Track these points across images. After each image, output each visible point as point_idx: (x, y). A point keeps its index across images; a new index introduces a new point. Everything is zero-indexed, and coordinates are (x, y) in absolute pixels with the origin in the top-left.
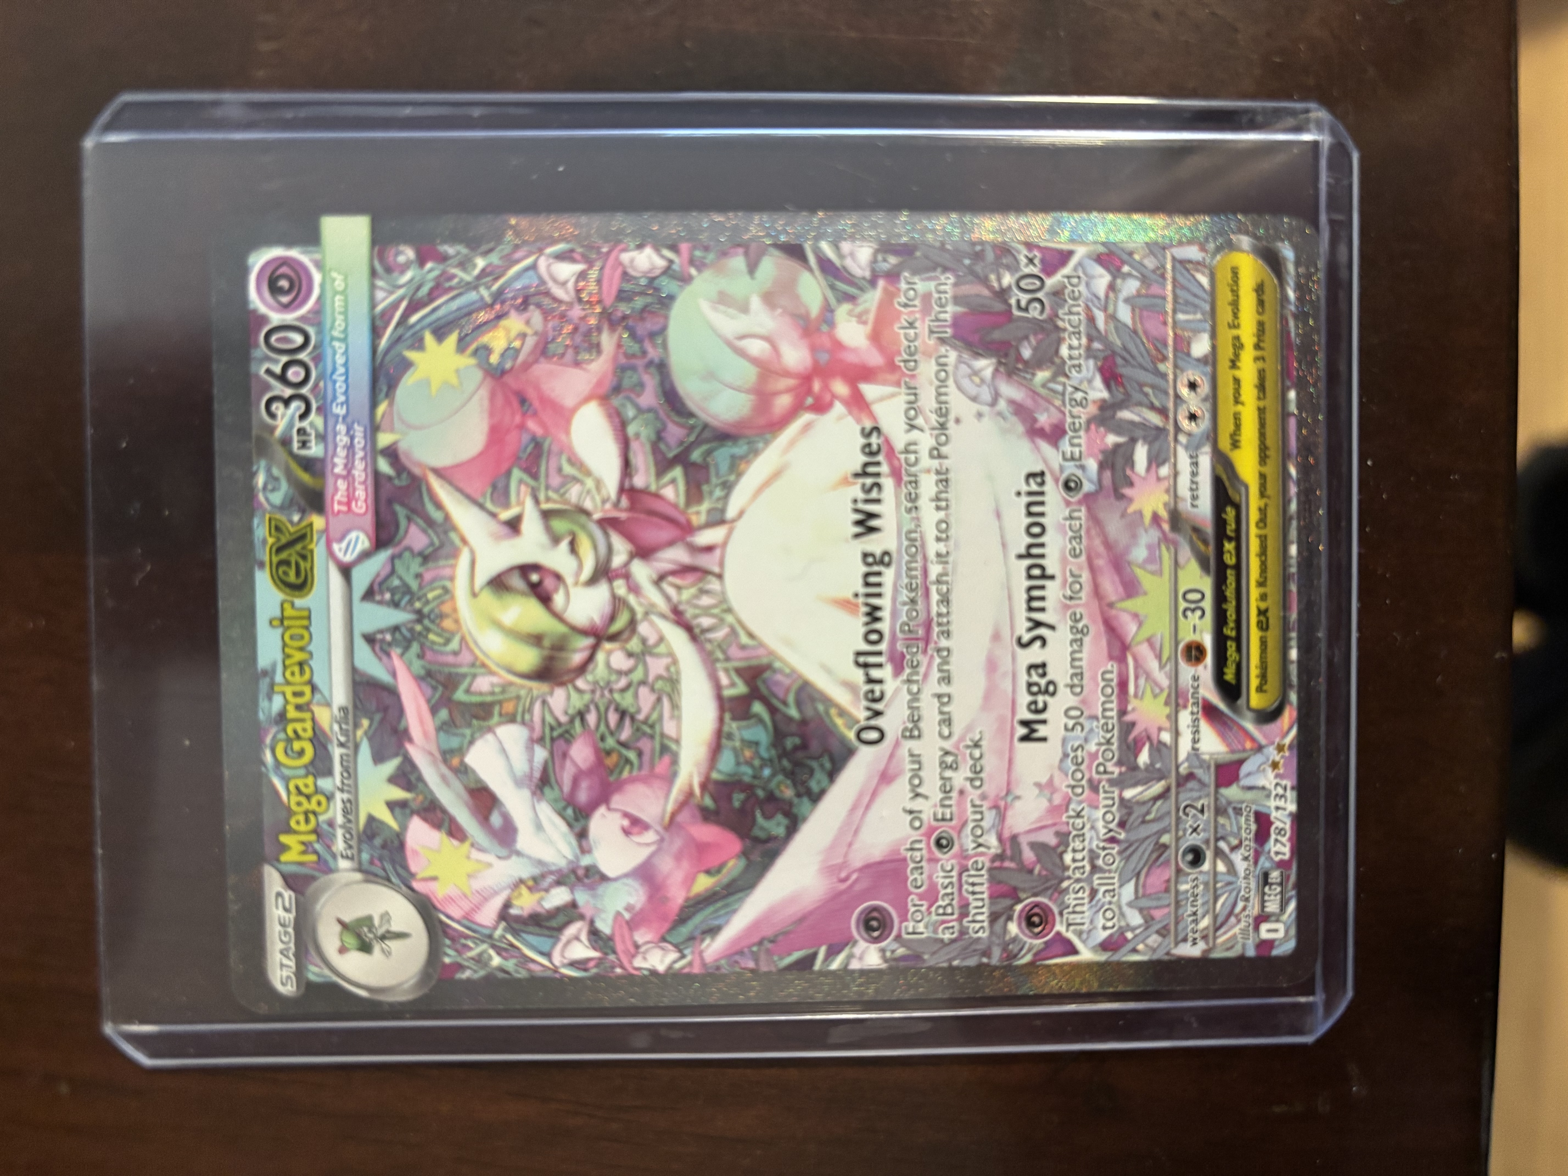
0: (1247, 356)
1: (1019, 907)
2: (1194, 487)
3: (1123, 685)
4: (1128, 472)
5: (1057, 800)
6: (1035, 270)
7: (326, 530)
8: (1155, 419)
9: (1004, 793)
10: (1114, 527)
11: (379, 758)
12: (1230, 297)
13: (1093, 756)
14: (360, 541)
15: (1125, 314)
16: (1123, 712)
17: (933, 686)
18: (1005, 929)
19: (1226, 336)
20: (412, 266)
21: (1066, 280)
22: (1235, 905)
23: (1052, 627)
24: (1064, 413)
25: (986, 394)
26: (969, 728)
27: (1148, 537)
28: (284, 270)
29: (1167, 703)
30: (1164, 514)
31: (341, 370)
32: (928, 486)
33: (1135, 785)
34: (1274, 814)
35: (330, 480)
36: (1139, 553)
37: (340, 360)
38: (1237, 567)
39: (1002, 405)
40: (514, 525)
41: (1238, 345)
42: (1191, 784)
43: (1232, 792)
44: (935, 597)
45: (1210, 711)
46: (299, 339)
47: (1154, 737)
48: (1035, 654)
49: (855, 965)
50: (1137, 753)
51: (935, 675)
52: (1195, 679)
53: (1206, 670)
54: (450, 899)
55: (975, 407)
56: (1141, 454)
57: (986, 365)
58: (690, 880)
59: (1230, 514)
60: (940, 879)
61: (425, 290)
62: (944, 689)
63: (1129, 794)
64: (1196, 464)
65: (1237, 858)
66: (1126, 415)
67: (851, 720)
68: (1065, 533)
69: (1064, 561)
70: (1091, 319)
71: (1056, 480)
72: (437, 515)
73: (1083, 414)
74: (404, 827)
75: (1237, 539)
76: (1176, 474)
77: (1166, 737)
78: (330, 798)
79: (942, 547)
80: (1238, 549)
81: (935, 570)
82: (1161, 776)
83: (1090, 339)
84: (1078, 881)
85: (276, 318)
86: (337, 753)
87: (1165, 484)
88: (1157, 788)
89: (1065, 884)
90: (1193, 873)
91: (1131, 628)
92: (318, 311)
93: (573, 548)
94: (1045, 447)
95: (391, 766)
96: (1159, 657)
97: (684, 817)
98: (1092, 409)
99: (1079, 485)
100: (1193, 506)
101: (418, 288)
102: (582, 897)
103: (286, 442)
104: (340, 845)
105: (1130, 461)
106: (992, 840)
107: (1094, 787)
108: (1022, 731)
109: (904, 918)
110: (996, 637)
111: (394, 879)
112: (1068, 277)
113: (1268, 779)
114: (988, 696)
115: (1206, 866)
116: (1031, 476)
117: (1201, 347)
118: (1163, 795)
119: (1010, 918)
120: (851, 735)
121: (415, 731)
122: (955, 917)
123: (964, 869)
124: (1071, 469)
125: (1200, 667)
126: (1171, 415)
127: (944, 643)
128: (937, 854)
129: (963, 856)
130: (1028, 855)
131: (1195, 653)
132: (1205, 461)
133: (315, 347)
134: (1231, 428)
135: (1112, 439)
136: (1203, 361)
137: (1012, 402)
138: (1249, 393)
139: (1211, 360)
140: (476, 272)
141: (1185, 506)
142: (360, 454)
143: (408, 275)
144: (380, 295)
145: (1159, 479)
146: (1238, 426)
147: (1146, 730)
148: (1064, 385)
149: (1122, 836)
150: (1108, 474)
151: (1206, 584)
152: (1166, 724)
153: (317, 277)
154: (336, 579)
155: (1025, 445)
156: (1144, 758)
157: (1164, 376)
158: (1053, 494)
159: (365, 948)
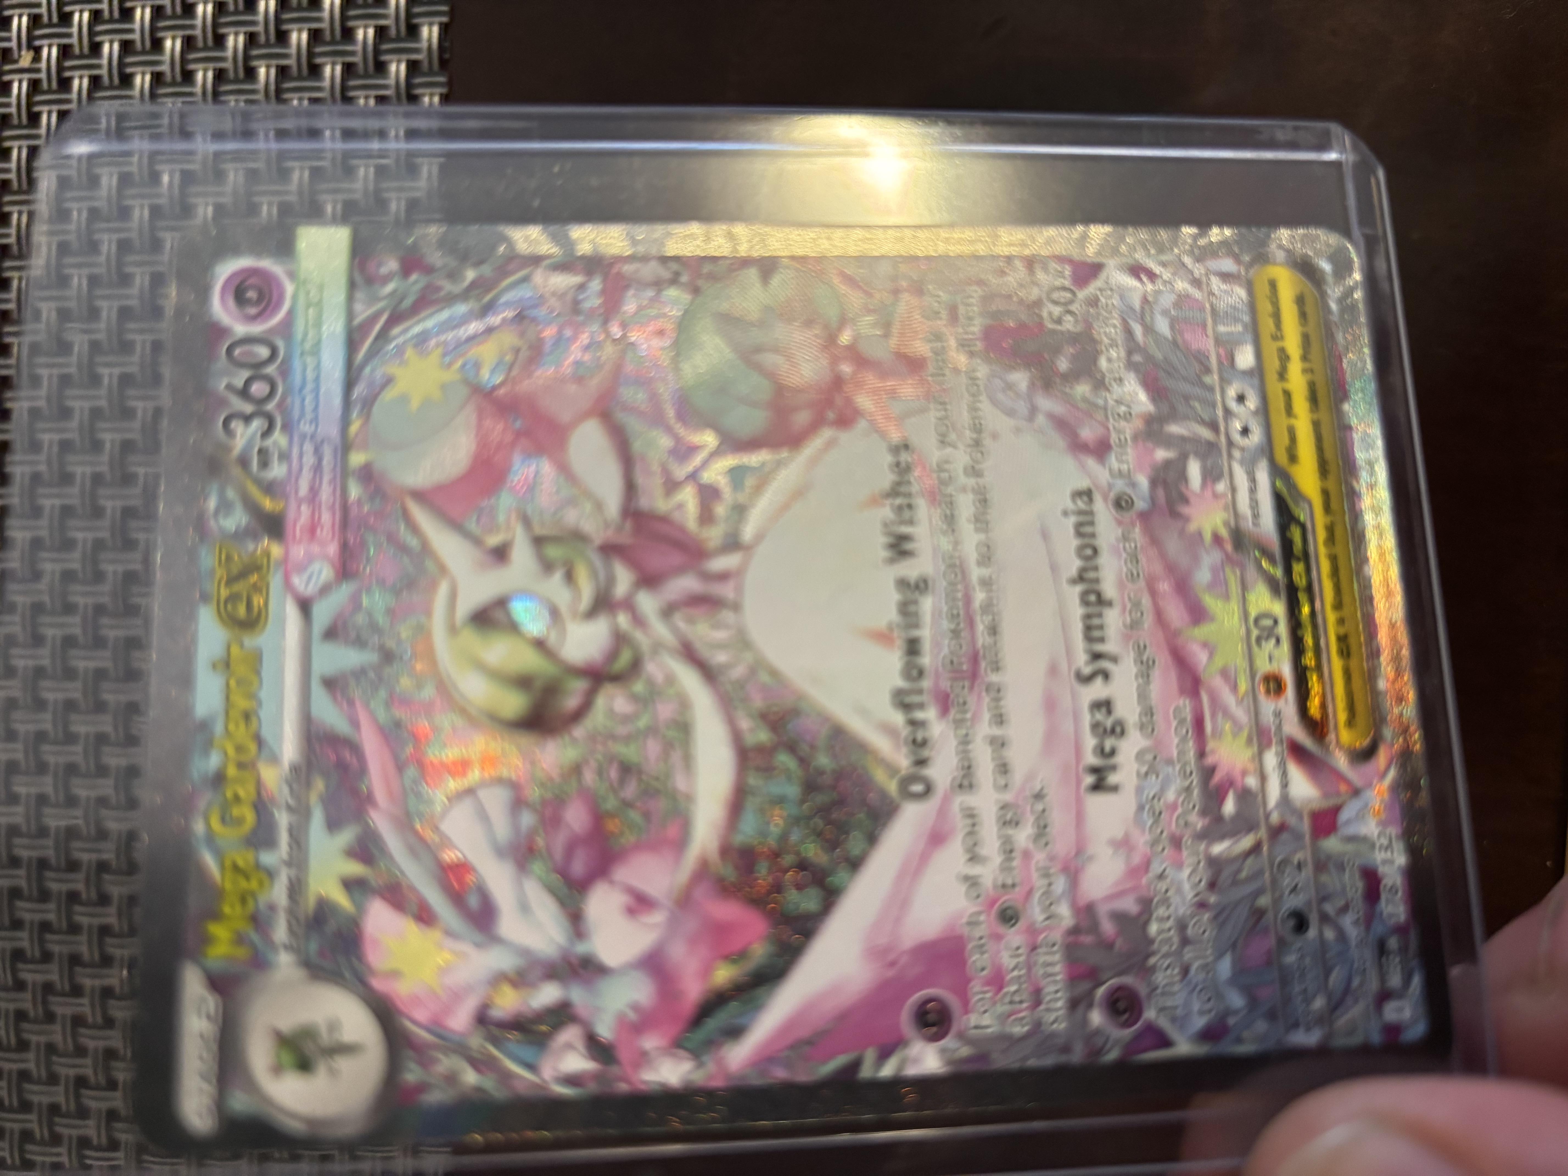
0: (1295, 368)
1: (1101, 991)
2: (1254, 504)
3: (1199, 723)
4: (1183, 489)
5: (1137, 859)
6: (1067, 283)
7: (285, 560)
8: (1205, 433)
9: (1073, 853)
10: (1173, 546)
11: (333, 825)
12: (1269, 308)
13: (1173, 807)
14: (323, 572)
15: (1163, 326)
16: (1201, 754)
17: (984, 728)
18: (1085, 1022)
19: (1270, 349)
20: (396, 278)
21: (1098, 293)
22: (1349, 980)
23: (1114, 659)
24: (1108, 429)
25: (1022, 407)
26: (1030, 777)
27: (1210, 559)
28: (252, 281)
29: (1249, 741)
30: (1224, 533)
31: (310, 386)
32: (966, 506)
33: (1222, 838)
34: (1382, 870)
35: (293, 506)
36: (1203, 576)
37: (310, 375)
38: (1309, 589)
39: (1041, 419)
40: (501, 554)
41: (1284, 357)
42: (1285, 836)
43: (1332, 844)
44: (980, 628)
45: (1297, 751)
46: (263, 352)
47: (1239, 784)
48: (1097, 690)
49: (912, 1071)
50: (1221, 800)
51: (986, 716)
52: (1278, 714)
53: (1288, 701)
54: (416, 1000)
55: (1011, 422)
56: (1194, 469)
57: (1021, 378)
58: (706, 971)
59: (1296, 534)
60: (1007, 961)
61: (407, 303)
62: (996, 731)
63: (1218, 849)
64: (1253, 480)
65: (1348, 922)
66: (1175, 429)
67: (892, 770)
68: (1120, 556)
69: (1121, 586)
70: (1129, 332)
71: (1105, 498)
72: (413, 542)
73: (1128, 429)
74: (361, 909)
75: (1306, 557)
76: (1234, 489)
77: (1252, 782)
78: (271, 874)
79: (985, 572)
80: (1308, 570)
81: (979, 596)
82: (1251, 827)
83: (1129, 353)
84: (1165, 956)
85: (240, 329)
86: (283, 819)
87: (1222, 502)
88: (1247, 842)
89: (1152, 961)
90: (1298, 943)
91: (1201, 657)
92: (288, 323)
93: (569, 577)
94: (1091, 462)
95: (347, 836)
96: (1235, 688)
97: (700, 893)
98: (1138, 424)
99: (1131, 503)
100: (1254, 524)
101: (401, 300)
102: (577, 995)
103: (243, 462)
104: (280, 932)
105: (1183, 476)
106: (1064, 911)
107: (1176, 842)
108: (1089, 780)
109: (966, 1009)
110: (1053, 670)
111: (347, 974)
112: (1101, 290)
113: (1370, 828)
114: (1051, 737)
115: (1312, 933)
116: (1078, 494)
117: (1245, 358)
118: (1256, 849)
119: (1090, 1006)
120: (892, 787)
121: (380, 795)
122: (1025, 1005)
123: (1034, 948)
124: (1120, 485)
125: (1281, 703)
126: (1222, 429)
127: (994, 678)
128: (1002, 929)
129: (1032, 931)
130: (1108, 928)
131: (1274, 684)
132: (1263, 476)
133: (283, 362)
134: (1286, 441)
135: (1162, 454)
136: (1248, 374)
137: (1051, 416)
138: (1301, 405)
139: (1258, 372)
140: (466, 283)
141: (1248, 524)
142: (326, 478)
143: (390, 287)
144: (358, 307)
145: (1216, 496)
146: (1293, 439)
147: (1228, 774)
148: (1106, 400)
149: (1212, 899)
150: (1161, 493)
151: (1279, 608)
152: (1251, 767)
153: (289, 289)
154: (292, 613)
155: (1068, 463)
156: (1229, 807)
157: (1210, 389)
158: (1103, 512)
159: (304, 1065)
